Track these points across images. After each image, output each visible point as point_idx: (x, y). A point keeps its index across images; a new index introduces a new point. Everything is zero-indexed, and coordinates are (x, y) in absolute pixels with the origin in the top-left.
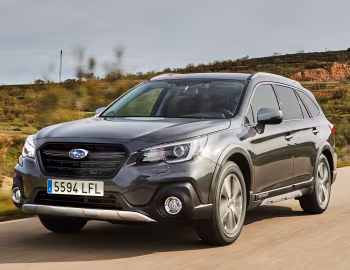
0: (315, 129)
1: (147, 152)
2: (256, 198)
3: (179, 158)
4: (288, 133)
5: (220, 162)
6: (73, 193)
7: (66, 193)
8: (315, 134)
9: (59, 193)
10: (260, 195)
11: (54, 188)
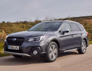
0: (81, 34)
1: (29, 39)
2: (62, 50)
3: (37, 41)
4: (72, 35)
5: (49, 42)
6: (13, 49)
7: (11, 49)
8: (82, 35)
9: (10, 49)
10: (63, 50)
11: (9, 48)
